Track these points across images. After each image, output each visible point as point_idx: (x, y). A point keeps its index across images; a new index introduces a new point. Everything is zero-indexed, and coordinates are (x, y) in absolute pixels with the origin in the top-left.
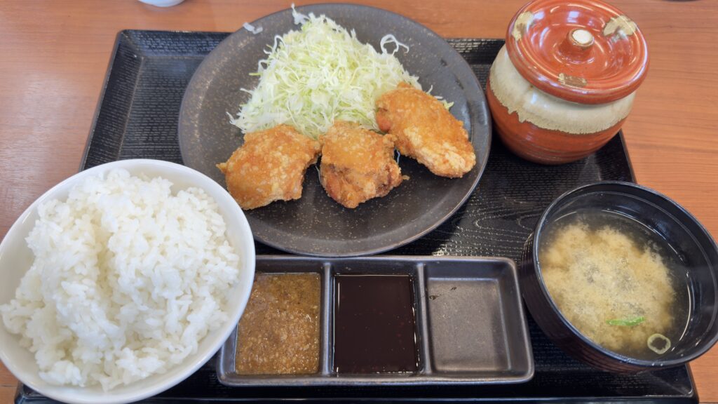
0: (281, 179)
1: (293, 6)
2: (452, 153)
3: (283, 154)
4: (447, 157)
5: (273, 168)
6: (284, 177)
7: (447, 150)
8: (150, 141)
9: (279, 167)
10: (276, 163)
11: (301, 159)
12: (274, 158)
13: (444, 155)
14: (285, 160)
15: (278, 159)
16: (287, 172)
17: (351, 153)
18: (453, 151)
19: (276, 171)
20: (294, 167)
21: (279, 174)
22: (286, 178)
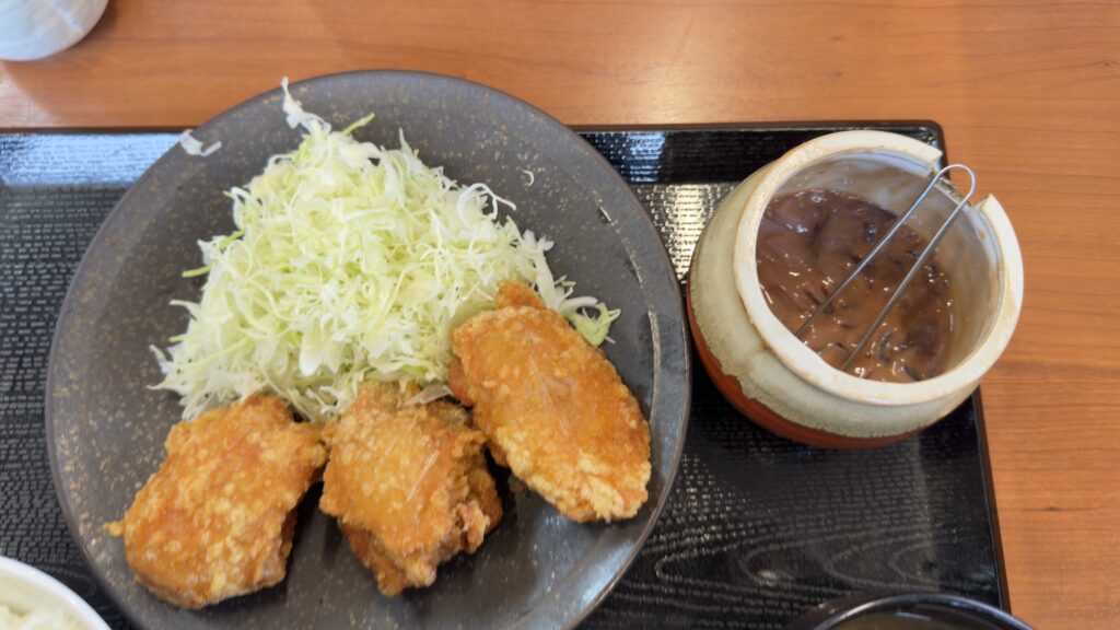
0: (231, 564)
1: (285, 83)
2: (595, 482)
3: (234, 505)
4: (585, 493)
5: (212, 542)
6: (237, 556)
7: (585, 476)
8: (18, 393)
9: (225, 535)
10: (219, 527)
11: (276, 507)
12: (213, 516)
13: (578, 490)
14: (239, 517)
15: (222, 517)
16: (243, 543)
17: (377, 499)
18: (599, 476)
19: (218, 548)
20: (257, 530)
21: (227, 553)
22: (242, 560)
